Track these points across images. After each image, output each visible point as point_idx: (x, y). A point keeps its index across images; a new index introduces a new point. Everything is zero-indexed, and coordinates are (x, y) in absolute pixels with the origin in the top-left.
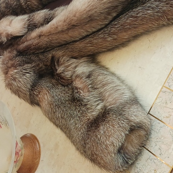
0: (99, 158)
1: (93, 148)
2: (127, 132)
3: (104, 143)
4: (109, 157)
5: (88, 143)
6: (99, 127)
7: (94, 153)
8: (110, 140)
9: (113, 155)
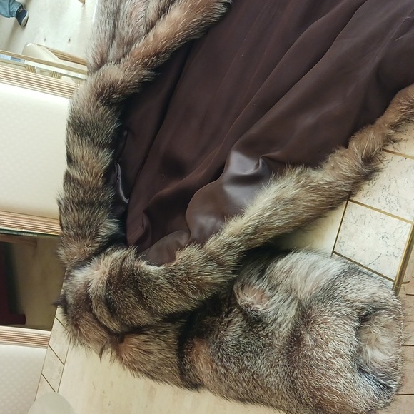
0: (326, 393)
1: (309, 381)
2: (357, 324)
3: (321, 359)
4: (342, 381)
5: (297, 378)
6: (302, 339)
7: (314, 388)
8: (330, 349)
9: (349, 375)
